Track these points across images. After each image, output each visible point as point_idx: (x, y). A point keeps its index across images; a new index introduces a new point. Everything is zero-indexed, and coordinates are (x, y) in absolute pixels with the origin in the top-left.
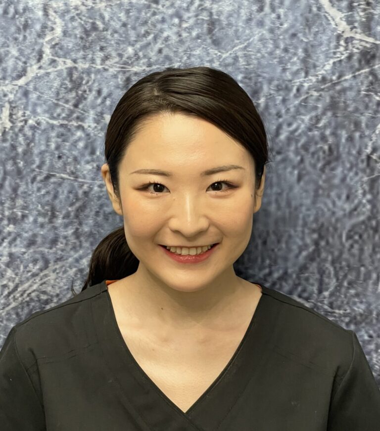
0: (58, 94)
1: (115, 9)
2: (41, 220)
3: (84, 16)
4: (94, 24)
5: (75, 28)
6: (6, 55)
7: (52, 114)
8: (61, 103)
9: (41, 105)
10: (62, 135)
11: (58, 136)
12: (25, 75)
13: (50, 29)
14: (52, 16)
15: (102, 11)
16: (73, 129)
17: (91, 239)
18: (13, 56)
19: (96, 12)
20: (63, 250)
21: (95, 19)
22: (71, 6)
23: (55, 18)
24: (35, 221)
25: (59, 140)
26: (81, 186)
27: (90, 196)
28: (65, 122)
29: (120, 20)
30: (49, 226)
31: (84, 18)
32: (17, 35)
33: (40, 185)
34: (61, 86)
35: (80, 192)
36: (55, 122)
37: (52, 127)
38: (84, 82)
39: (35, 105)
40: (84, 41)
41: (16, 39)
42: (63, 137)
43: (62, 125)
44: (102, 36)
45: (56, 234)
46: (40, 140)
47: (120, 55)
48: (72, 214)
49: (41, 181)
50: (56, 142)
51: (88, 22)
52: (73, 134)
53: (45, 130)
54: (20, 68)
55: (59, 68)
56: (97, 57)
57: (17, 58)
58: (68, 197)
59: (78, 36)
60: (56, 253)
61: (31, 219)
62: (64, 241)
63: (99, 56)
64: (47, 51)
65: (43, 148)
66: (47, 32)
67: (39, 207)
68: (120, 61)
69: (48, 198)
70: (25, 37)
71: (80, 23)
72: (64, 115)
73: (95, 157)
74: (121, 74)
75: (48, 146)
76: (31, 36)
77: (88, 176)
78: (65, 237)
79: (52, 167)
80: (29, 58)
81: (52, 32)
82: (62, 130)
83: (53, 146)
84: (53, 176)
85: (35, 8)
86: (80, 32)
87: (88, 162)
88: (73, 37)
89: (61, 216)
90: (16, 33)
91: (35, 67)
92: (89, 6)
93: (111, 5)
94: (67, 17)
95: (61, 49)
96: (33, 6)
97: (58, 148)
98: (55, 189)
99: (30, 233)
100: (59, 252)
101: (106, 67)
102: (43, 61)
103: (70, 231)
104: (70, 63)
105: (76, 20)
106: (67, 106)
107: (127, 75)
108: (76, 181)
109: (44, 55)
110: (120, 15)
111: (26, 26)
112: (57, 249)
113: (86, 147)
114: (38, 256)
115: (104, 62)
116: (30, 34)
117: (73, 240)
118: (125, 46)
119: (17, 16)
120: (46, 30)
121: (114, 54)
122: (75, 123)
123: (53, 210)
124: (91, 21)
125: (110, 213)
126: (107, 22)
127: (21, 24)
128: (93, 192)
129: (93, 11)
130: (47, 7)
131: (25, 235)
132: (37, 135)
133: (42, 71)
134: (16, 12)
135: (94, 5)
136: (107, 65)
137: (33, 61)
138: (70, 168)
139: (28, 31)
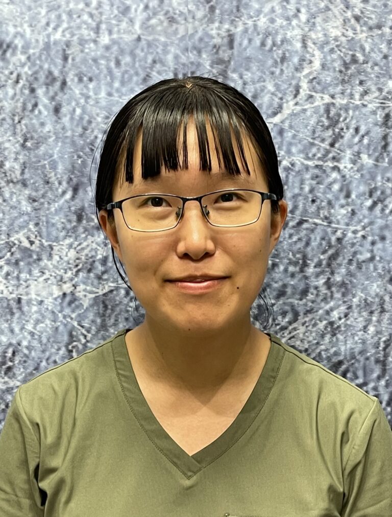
0: (314, 132)
1: (377, 40)
3: (344, 47)
4: (353, 56)
5: (333, 61)
6: (262, 90)
7: (307, 154)
8: (316, 142)
9: (296, 145)
11: (312, 179)
12: (280, 112)
13: (308, 62)
14: (311, 48)
15: (363, 42)
16: (328, 170)
17: (343, 290)
19: (356, 43)
21: (355, 50)
22: (331, 37)
23: (314, 50)
25: (314, 182)
26: (335, 232)
27: (344, 242)
28: (321, 163)
29: (381, 52)
30: (300, 276)
31: (344, 50)
32: (274, 69)
33: (292, 231)
34: (317, 124)
35: (333, 239)
36: (310, 163)
38: (341, 119)
39: (290, 144)
40: (343, 75)
41: (272, 73)
43: (317, 166)
44: (362, 69)
45: (307, 284)
46: (293, 182)
47: (380, 90)
48: (324, 262)
49: (294, 227)
50: (311, 184)
51: (348, 54)
52: (328, 176)
53: (299, 171)
54: (276, 105)
55: (316, 104)
56: (356, 92)
57: (273, 94)
58: (321, 244)
59: (337, 69)
61: (282, 268)
62: (315, 292)
63: (358, 90)
64: (304, 85)
65: (297, 191)
66: (305, 65)
67: (291, 256)
68: (379, 96)
69: (300, 245)
70: (282, 70)
71: (340, 55)
73: (350, 200)
74: (380, 110)
75: (301, 189)
76: (288, 70)
77: (342, 222)
78: (316, 288)
79: (305, 211)
80: (285, 94)
81: (309, 66)
82: (316, 171)
83: (307, 189)
84: (306, 221)
85: (293, 40)
86: (339, 65)
87: (342, 206)
88: (332, 70)
89: (313, 265)
90: (273, 66)
91: (292, 103)
92: (349, 36)
93: (372, 36)
94: (326, 49)
95: (319, 83)
96: (291, 37)
97: (312, 191)
99: (280, 283)
101: (365, 103)
102: (299, 97)
103: (321, 281)
104: (327, 99)
105: (336, 52)
107: (387, 111)
108: (329, 226)
109: (301, 91)
110: (381, 46)
111: (283, 59)
112: (308, 300)
113: (341, 190)
114: (287, 308)
115: (363, 97)
116: (287, 68)
117: (324, 290)
118: (385, 79)
119: (274, 48)
120: (304, 63)
121: (373, 88)
122: (330, 164)
124: (351, 53)
125: (364, 262)
126: (367, 54)
127: (278, 56)
128: (346, 239)
129: (353, 42)
130: (305, 38)
131: (275, 285)
132: (291, 177)
133: (298, 108)
134: (274, 44)
135: (354, 36)
136: (366, 101)
137: (289, 97)
138: (323, 213)
139: (285, 64)
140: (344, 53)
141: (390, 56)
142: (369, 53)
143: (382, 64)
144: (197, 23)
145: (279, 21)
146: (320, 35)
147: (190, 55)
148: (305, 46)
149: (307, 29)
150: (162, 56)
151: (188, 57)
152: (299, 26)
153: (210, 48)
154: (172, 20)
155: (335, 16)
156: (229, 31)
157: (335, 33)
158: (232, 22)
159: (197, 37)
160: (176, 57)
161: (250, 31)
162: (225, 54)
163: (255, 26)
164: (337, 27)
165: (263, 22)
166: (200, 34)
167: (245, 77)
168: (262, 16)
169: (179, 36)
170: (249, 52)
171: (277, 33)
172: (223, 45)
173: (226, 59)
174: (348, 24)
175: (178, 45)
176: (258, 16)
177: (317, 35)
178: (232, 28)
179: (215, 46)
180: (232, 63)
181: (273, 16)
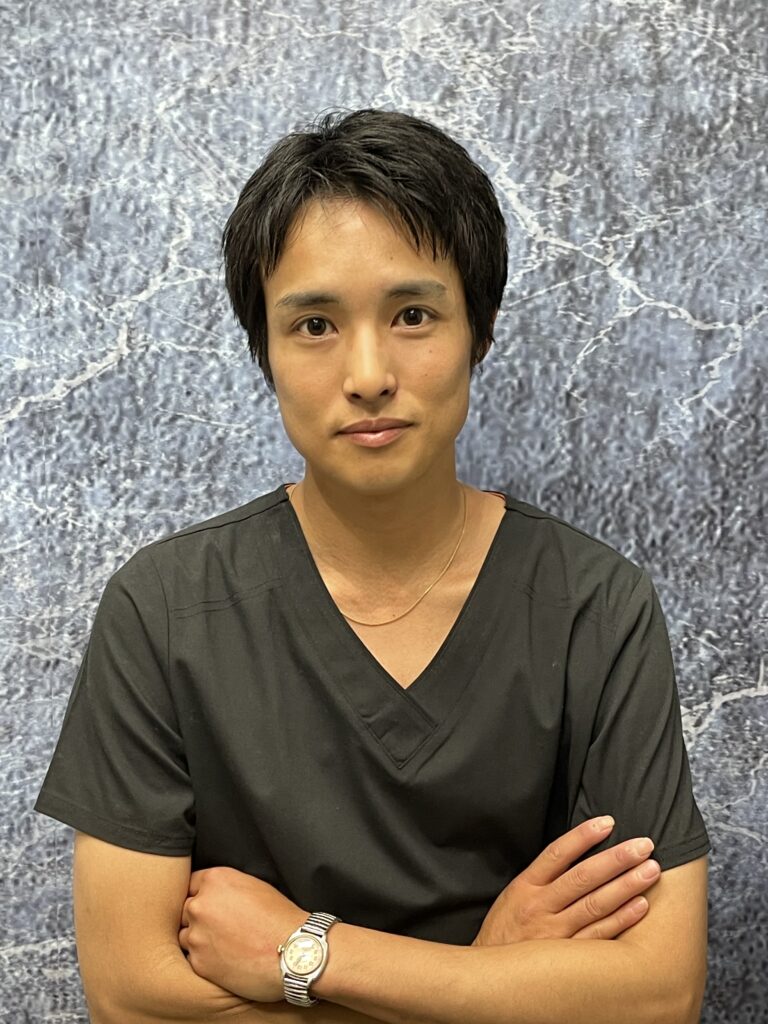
2: (165, 473)
10: (192, 365)
18: (132, 265)
20: (191, 513)
24: (158, 475)
37: (180, 354)
42: (193, 368)
60: (183, 516)
72: (193, 339)
98: (182, 434)
100: (188, 515)
106: (197, 328)
123: (180, 460)
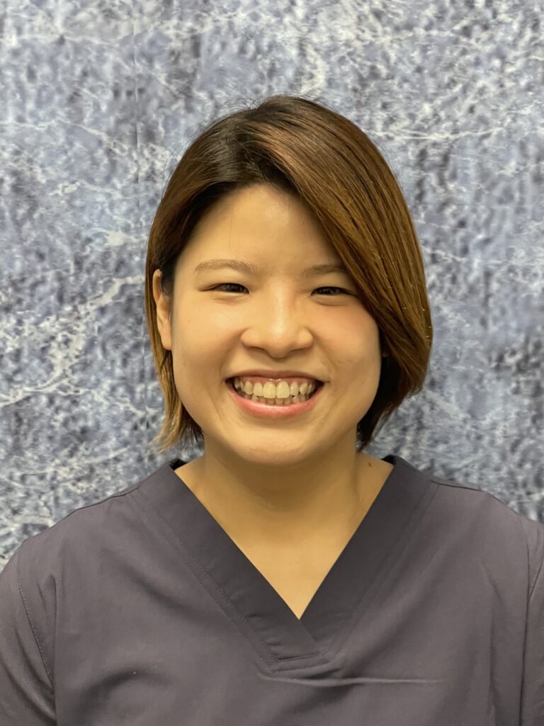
140: (360, 64)
141: (425, 69)
142: (396, 63)
143: (414, 79)
144: (146, 19)
145: (266, 18)
146: (325, 38)
147: (138, 65)
148: (303, 53)
149: (305, 29)
150: (95, 66)
151: (134, 68)
152: (294, 25)
153: (165, 55)
154: (109, 14)
155: (346, 11)
156: (192, 30)
157: (345, 34)
158: (197, 18)
159: (146, 40)
160: (117, 68)
161: (224, 31)
162: (187, 64)
163: (231, 24)
164: (348, 27)
165: (241, 18)
166: (151, 34)
167: (217, 96)
168: (240, 10)
169: (120, 38)
170: (222, 61)
171: (262, 34)
172: (183, 51)
173: (190, 71)
174: (365, 23)
175: (119, 50)
176: (234, 10)
177: (320, 38)
178: (197, 27)
179: (172, 53)
180: (199, 77)
181: (256, 10)
